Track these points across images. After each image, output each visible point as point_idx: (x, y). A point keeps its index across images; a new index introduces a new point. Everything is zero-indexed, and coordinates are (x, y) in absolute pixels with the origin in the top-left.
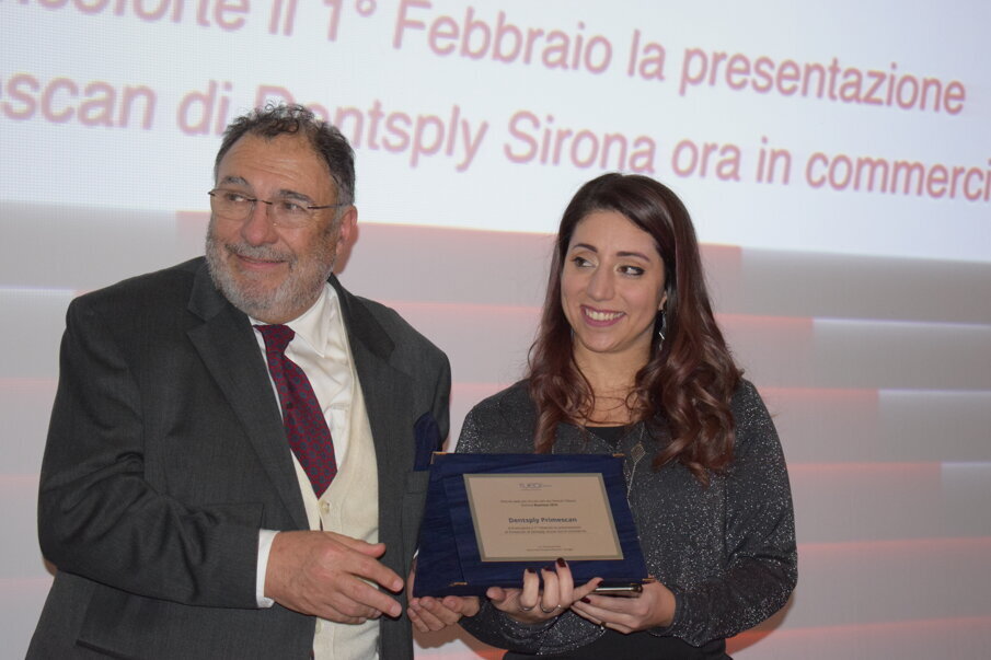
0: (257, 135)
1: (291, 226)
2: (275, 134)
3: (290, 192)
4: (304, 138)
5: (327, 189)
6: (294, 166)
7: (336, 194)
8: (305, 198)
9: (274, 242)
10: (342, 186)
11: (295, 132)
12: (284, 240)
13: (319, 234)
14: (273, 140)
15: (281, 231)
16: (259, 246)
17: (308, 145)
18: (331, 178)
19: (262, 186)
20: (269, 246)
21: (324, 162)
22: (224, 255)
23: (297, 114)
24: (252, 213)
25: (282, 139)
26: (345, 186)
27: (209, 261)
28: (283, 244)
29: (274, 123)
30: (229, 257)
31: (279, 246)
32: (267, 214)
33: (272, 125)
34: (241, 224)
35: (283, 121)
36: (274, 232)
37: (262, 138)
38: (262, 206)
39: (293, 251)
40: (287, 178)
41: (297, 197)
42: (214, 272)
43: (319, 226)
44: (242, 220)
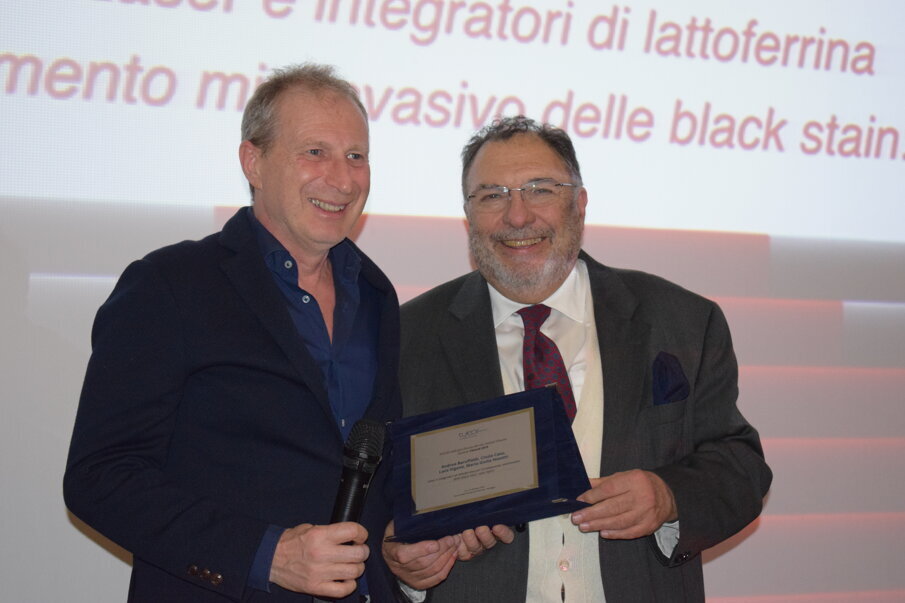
1: (544, 206)
9: (533, 221)
12: (540, 218)
14: (511, 139)
15: (535, 211)
16: (523, 226)
22: (490, 246)
24: (509, 203)
25: (517, 137)
28: (541, 222)
30: (495, 246)
31: (539, 223)
32: (523, 200)
34: (501, 215)
36: (532, 213)
39: (550, 225)
44: (501, 211)
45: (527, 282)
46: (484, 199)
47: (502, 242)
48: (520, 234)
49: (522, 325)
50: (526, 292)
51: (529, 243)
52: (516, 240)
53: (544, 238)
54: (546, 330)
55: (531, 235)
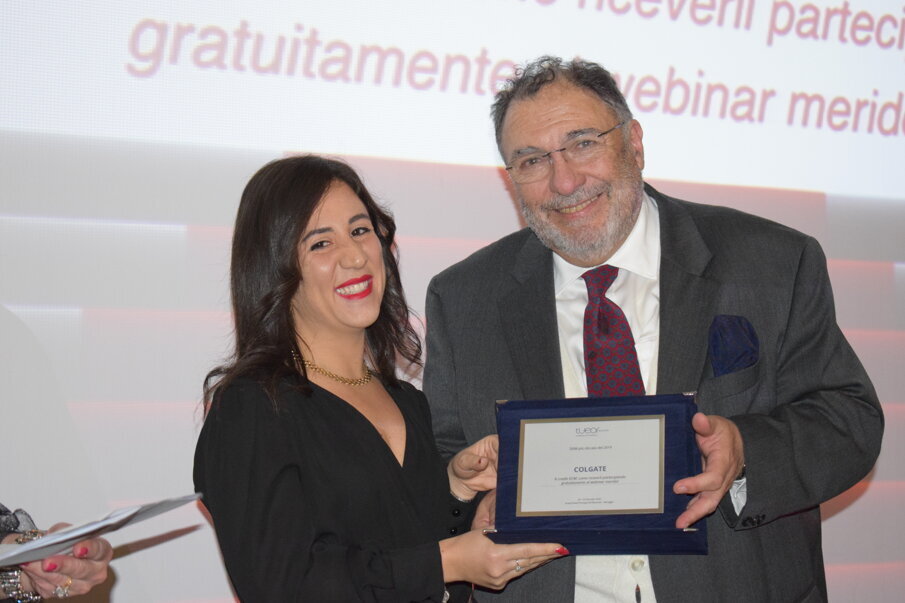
0: (522, 98)
1: (591, 162)
2: (536, 90)
3: (576, 132)
4: (564, 81)
5: (605, 114)
6: (567, 110)
7: (615, 116)
8: (591, 130)
9: (584, 182)
10: (616, 107)
11: (553, 79)
12: (590, 175)
13: (618, 155)
14: (539, 94)
15: (583, 169)
16: (573, 191)
17: (571, 84)
18: (604, 103)
19: (550, 139)
20: (581, 188)
21: (591, 92)
22: (543, 217)
23: (546, 64)
24: (552, 168)
25: (545, 91)
26: (618, 104)
27: (533, 228)
28: (592, 179)
29: (530, 80)
30: (548, 216)
31: (590, 181)
32: (566, 161)
33: (531, 84)
34: (547, 182)
35: (538, 75)
36: (579, 174)
37: (527, 98)
38: (558, 156)
39: (603, 180)
40: (566, 122)
41: (583, 133)
42: (540, 235)
43: (615, 149)
44: (546, 177)
45: (592, 247)
46: (523, 166)
47: (557, 211)
48: (573, 201)
49: (585, 291)
50: (592, 256)
51: (584, 205)
52: (570, 207)
53: (599, 195)
54: (613, 295)
55: (584, 198)
